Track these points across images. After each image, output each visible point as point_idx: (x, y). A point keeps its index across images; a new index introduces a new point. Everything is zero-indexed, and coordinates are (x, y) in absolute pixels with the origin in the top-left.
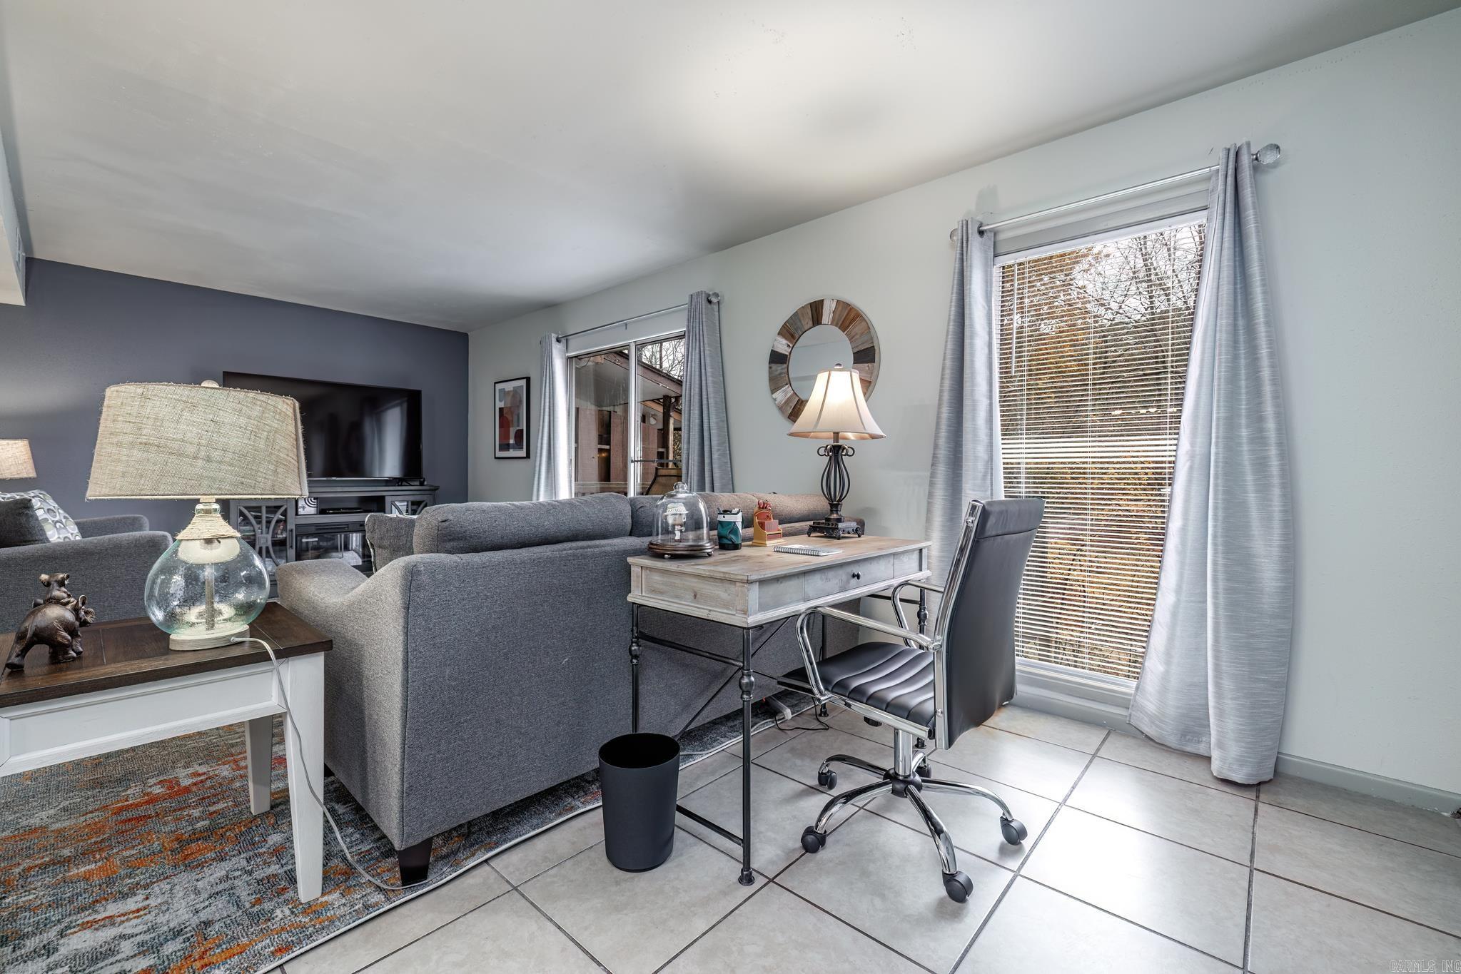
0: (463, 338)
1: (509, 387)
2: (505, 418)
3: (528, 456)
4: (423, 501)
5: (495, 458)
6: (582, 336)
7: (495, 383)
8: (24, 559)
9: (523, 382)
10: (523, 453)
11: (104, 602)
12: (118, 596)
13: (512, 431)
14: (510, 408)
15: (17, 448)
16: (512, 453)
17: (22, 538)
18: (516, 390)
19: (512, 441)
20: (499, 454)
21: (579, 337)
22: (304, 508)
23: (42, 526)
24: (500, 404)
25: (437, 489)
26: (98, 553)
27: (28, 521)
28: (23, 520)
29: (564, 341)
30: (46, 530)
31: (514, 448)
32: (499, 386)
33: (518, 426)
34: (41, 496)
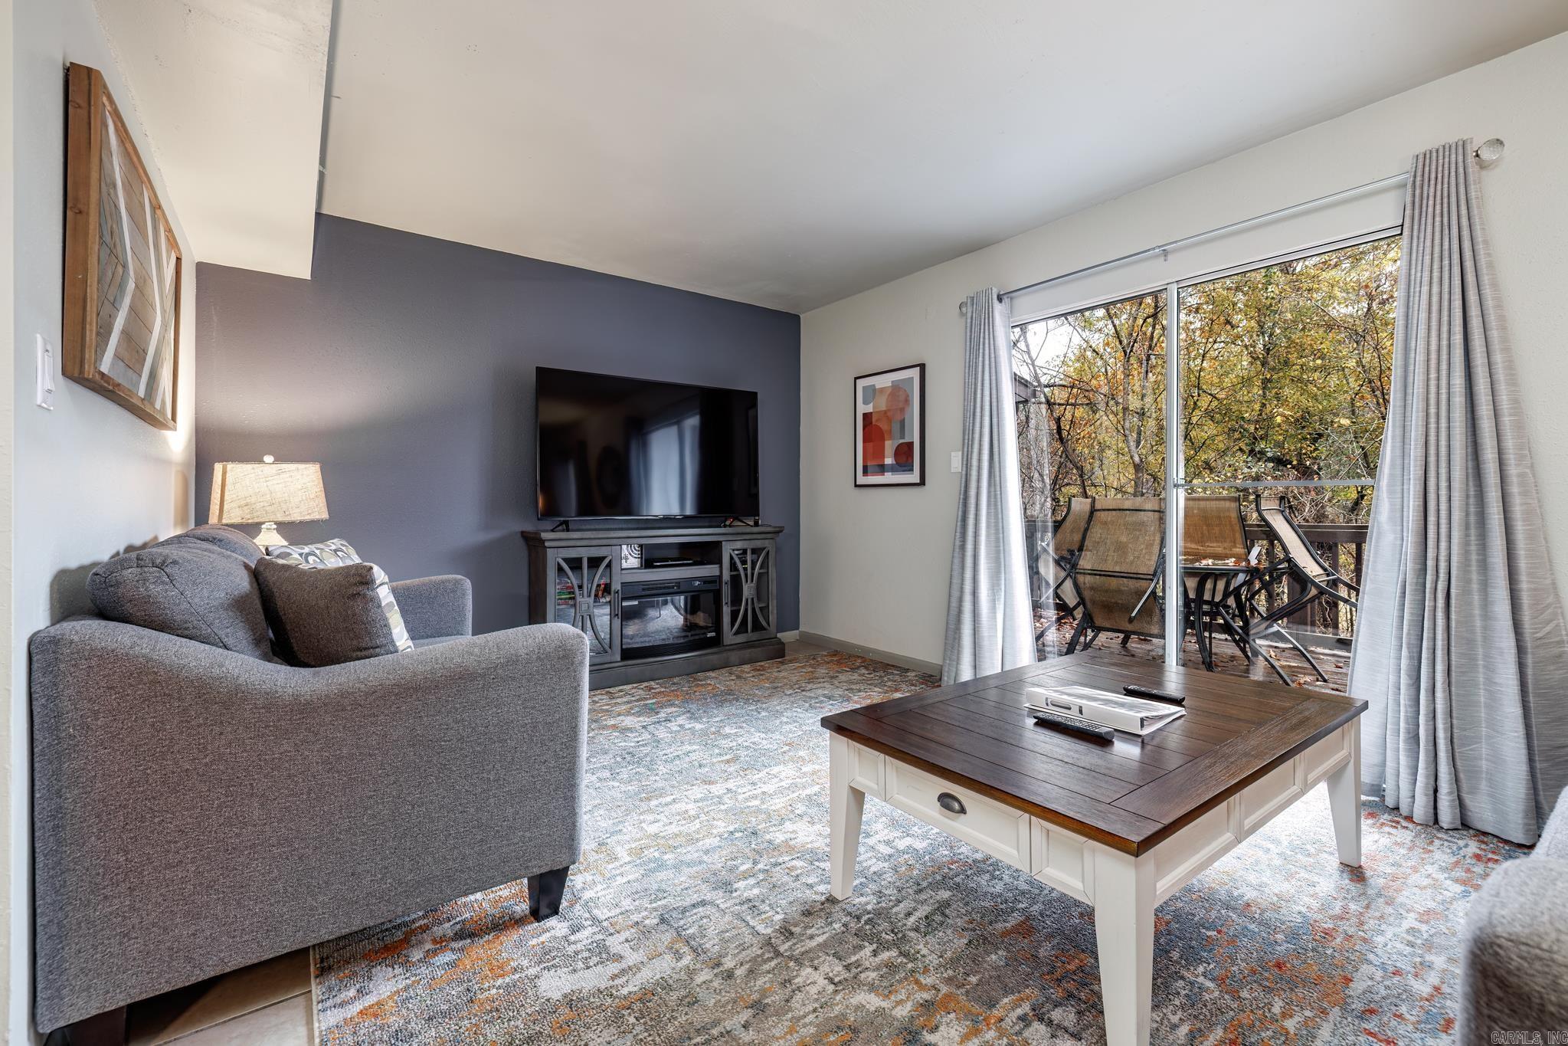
0: (795, 320)
1: (884, 382)
2: (872, 430)
3: (922, 482)
4: (764, 548)
5: (856, 486)
6: (1051, 287)
7: (856, 379)
8: (367, 694)
9: (915, 373)
10: (914, 477)
11: (489, 772)
12: (509, 759)
13: (890, 447)
14: (885, 412)
15: (308, 475)
16: (889, 478)
17: (355, 642)
18: (896, 387)
19: (889, 461)
20: (861, 480)
21: (1044, 289)
22: (626, 559)
23: (386, 619)
24: (861, 408)
25: (781, 531)
26: (483, 676)
27: (366, 610)
28: (358, 606)
29: (1006, 300)
30: (392, 627)
31: (893, 469)
32: (861, 383)
33: (903, 437)
34: (343, 548)
